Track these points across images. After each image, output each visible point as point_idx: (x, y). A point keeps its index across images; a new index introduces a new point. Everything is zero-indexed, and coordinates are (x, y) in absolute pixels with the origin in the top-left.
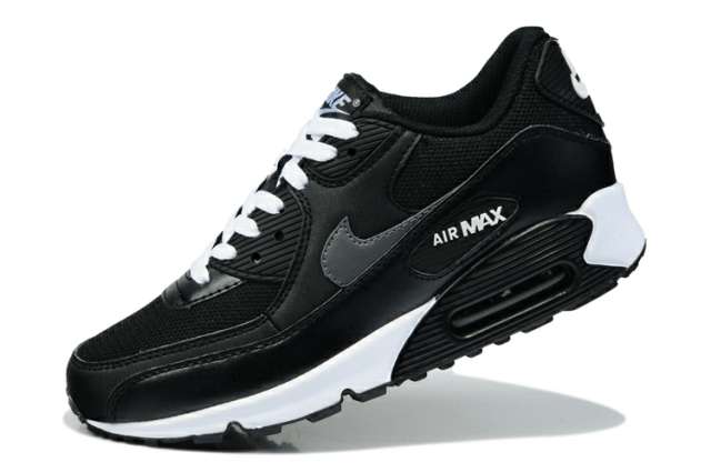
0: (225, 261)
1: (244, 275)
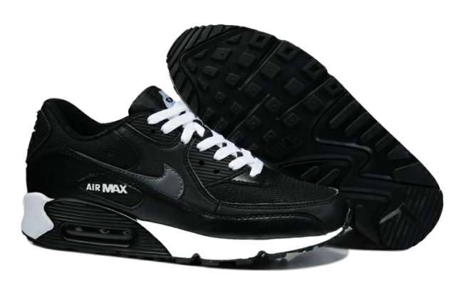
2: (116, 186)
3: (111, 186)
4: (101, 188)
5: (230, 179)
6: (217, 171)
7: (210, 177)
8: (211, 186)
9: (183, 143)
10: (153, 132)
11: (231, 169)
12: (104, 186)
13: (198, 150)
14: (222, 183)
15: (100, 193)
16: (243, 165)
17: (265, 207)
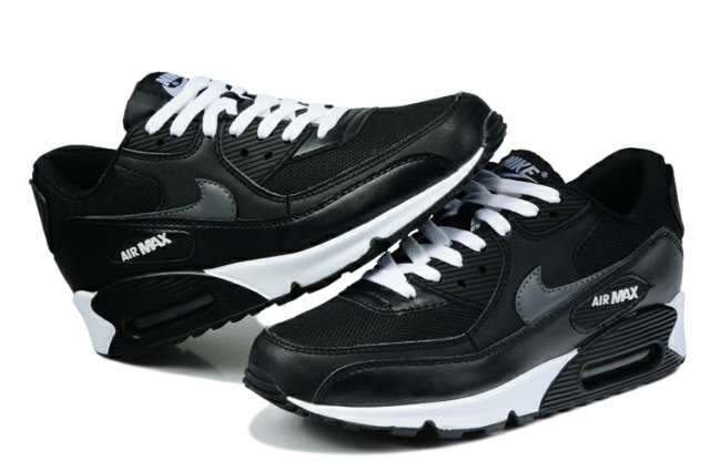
0: (431, 281)
1: (450, 297)
2: (154, 239)
3: (147, 241)
4: (139, 251)
5: (291, 158)
6: (268, 155)
7: (263, 167)
8: (269, 179)
9: (209, 137)
10: (160, 142)
11: (288, 142)
12: (140, 245)
13: (234, 136)
14: (281, 168)
15: (141, 257)
16: (304, 126)
17: (351, 175)
